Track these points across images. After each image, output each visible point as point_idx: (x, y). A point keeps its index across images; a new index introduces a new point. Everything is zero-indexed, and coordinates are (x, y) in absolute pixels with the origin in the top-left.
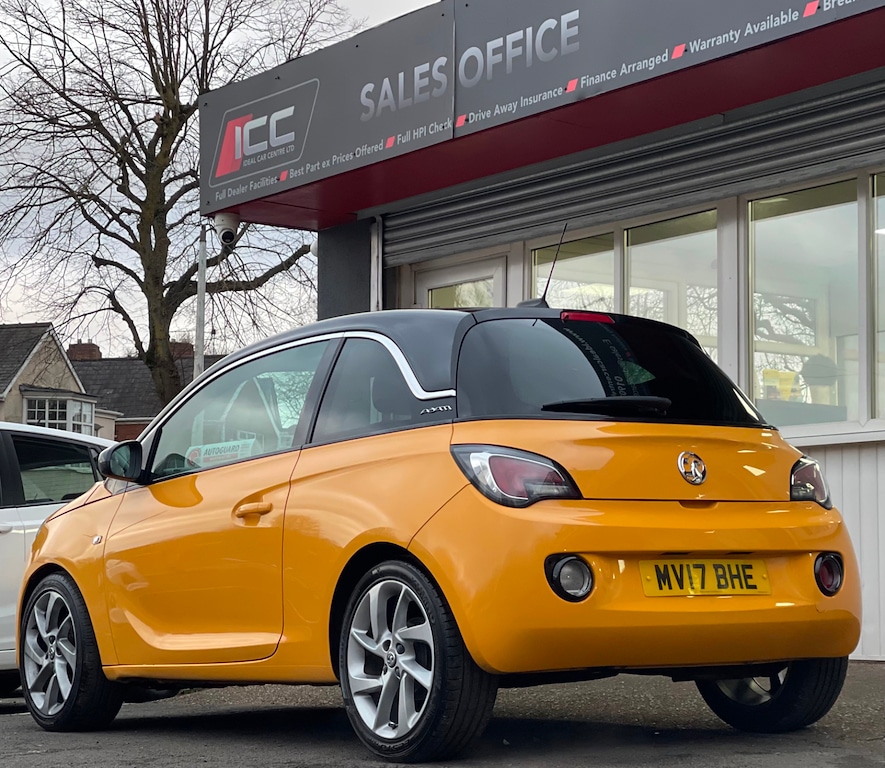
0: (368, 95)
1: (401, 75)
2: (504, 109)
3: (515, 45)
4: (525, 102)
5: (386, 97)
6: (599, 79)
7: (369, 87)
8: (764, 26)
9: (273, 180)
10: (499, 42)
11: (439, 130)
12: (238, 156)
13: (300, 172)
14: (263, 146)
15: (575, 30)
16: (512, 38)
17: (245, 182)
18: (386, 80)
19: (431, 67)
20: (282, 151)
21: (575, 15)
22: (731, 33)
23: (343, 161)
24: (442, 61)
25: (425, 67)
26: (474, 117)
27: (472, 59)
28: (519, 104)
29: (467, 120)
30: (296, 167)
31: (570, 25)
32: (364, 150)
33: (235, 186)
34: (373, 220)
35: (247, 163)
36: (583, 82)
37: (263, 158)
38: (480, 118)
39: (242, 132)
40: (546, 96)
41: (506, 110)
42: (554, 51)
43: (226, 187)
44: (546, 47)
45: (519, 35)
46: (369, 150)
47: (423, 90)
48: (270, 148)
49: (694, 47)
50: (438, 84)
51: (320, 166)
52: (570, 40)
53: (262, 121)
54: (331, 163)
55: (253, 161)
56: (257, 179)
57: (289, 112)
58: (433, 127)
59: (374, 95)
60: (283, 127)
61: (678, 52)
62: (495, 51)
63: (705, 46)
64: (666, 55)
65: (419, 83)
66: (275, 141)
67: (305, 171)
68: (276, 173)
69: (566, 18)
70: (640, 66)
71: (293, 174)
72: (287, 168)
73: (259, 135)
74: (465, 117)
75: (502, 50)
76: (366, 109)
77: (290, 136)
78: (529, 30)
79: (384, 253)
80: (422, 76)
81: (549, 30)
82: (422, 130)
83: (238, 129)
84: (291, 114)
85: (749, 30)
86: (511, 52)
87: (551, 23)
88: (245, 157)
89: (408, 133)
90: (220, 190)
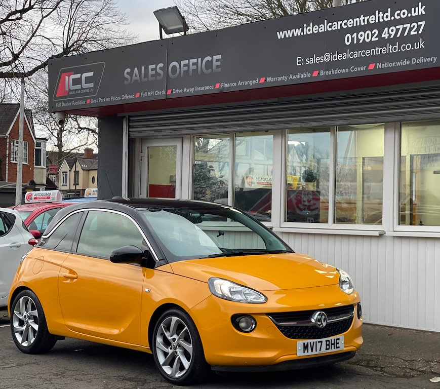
0: (128, 73)
1: (143, 68)
2: (188, 90)
3: (193, 64)
4: (197, 89)
5: (136, 76)
6: (229, 85)
7: (128, 70)
8: (297, 77)
9: (83, 103)
10: (186, 62)
11: (160, 94)
12: (67, 89)
13: (96, 101)
14: (79, 87)
15: (219, 63)
16: (192, 61)
17: (70, 101)
18: (136, 69)
19: (156, 67)
20: (88, 91)
21: (219, 57)
22: (284, 77)
23: (115, 99)
24: (161, 65)
25: (154, 66)
26: (175, 91)
27: (174, 67)
28: (195, 89)
29: (172, 92)
30: (94, 98)
31: (217, 60)
32: (125, 97)
33: (65, 102)
34: (124, 117)
35: (71, 93)
36: (222, 85)
37: (79, 92)
38: (177, 92)
39: (69, 79)
40: (206, 88)
41: (189, 91)
42: (210, 70)
43: (62, 102)
44: (207, 67)
45: (195, 60)
46: (128, 97)
47: (152, 76)
48: (82, 88)
49: (269, 79)
50: (160, 75)
51: (106, 100)
52: (217, 67)
53: (78, 76)
54: (110, 99)
55: (74, 93)
56: (76, 101)
57: (91, 74)
58: (157, 93)
59: (131, 74)
60: (88, 80)
61: (262, 80)
62: (185, 65)
63: (273, 80)
64: (257, 80)
65: (151, 73)
66: (85, 86)
67: (98, 101)
68: (85, 100)
69: (216, 57)
70: (246, 83)
71: (93, 101)
72: (90, 98)
73: (77, 82)
74: (171, 90)
75: (187, 65)
76: (127, 79)
77: (92, 85)
78: (200, 59)
79: (129, 131)
80: (152, 70)
81: (208, 61)
82: (152, 93)
83: (67, 78)
84: (92, 75)
85: (291, 77)
86: (192, 67)
87: (209, 58)
88: (70, 90)
89: (146, 93)
90: (58, 102)
